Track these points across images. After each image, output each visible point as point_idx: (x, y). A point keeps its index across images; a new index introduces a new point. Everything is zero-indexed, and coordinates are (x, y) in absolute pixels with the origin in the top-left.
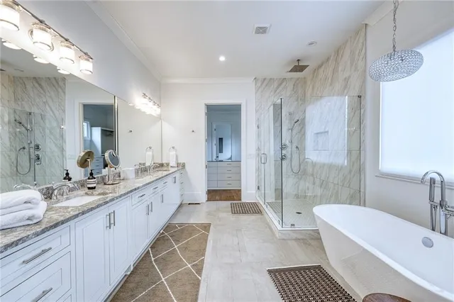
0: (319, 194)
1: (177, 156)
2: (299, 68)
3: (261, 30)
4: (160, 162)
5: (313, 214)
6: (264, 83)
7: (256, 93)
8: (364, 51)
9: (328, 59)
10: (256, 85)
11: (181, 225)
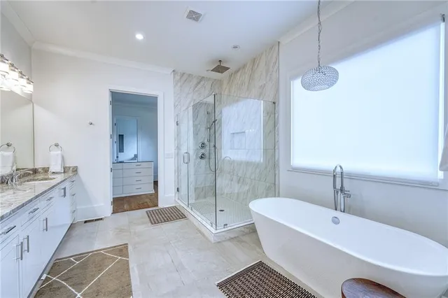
0: (236, 191)
1: (63, 157)
2: (220, 69)
3: (194, 16)
4: (31, 167)
5: (249, 210)
6: (183, 77)
7: (175, 87)
8: (277, 65)
9: (244, 66)
10: (174, 77)
11: (79, 257)
